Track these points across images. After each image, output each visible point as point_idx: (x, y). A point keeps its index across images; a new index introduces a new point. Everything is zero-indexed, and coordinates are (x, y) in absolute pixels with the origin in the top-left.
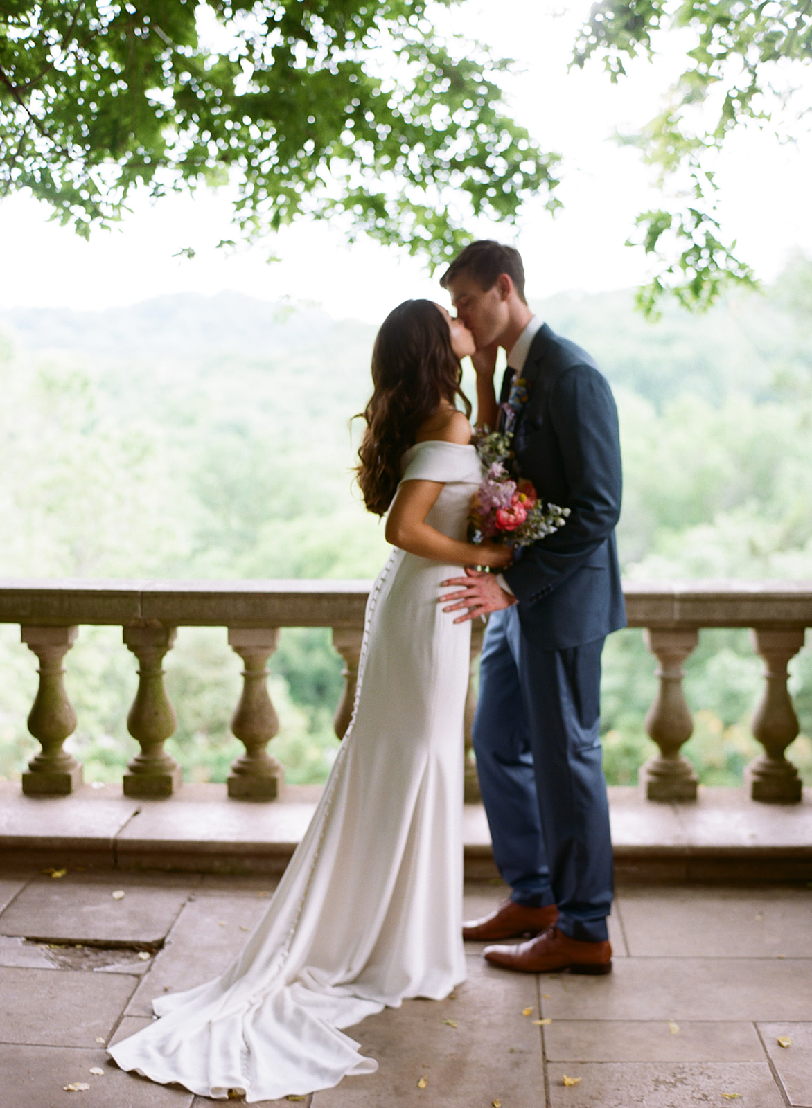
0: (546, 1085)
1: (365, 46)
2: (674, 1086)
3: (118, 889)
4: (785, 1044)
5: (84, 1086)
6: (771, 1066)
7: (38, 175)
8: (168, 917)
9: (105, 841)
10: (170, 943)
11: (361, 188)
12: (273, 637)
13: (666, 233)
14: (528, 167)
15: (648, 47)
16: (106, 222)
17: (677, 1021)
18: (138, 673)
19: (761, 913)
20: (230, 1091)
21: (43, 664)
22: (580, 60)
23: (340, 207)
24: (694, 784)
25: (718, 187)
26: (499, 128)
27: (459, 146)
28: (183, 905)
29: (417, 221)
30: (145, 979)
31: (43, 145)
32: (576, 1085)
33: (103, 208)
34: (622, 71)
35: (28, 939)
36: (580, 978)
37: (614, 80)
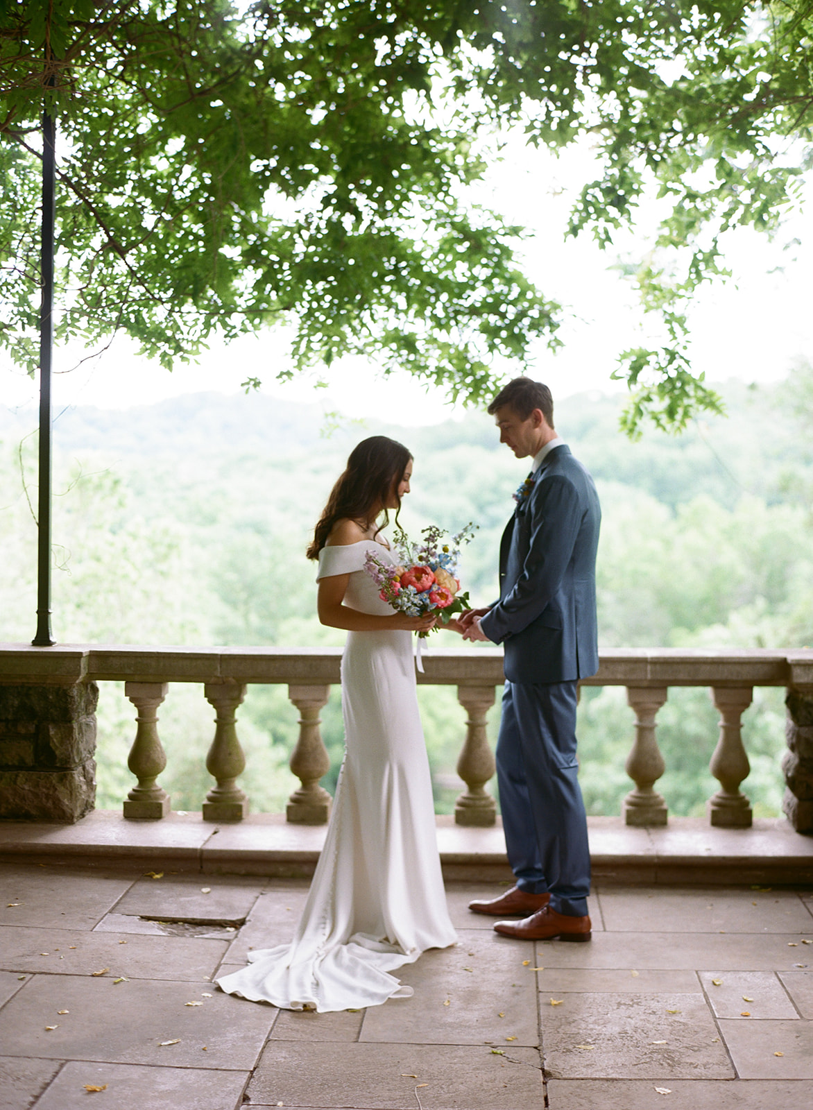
0: (538, 1005)
1: (400, 215)
2: (632, 1006)
3: (205, 887)
4: (717, 983)
5: (199, 1003)
6: (706, 996)
7: (132, 317)
8: (247, 905)
9: (194, 850)
10: (249, 921)
11: (396, 329)
12: (325, 692)
13: (645, 368)
14: (534, 313)
15: (629, 220)
16: (185, 355)
17: (637, 970)
18: (215, 721)
19: (712, 905)
20: (305, 1006)
21: (140, 714)
22: (574, 230)
23: (379, 345)
24: (665, 812)
25: (688, 330)
26: (509, 281)
27: (478, 295)
28: (257, 898)
29: (441, 357)
30: (234, 942)
31: (136, 291)
32: (560, 1004)
33: (184, 344)
34: (608, 239)
35: (142, 918)
36: (567, 944)
37: (602, 246)
